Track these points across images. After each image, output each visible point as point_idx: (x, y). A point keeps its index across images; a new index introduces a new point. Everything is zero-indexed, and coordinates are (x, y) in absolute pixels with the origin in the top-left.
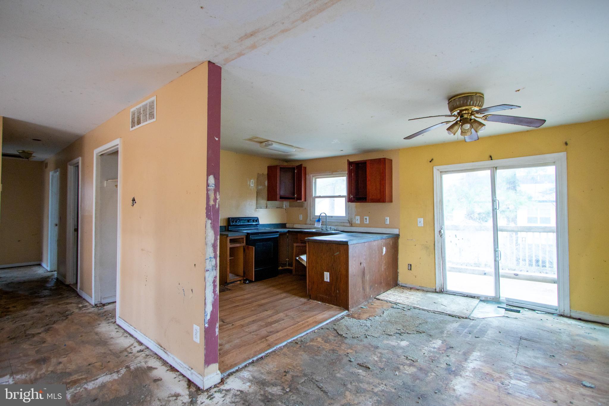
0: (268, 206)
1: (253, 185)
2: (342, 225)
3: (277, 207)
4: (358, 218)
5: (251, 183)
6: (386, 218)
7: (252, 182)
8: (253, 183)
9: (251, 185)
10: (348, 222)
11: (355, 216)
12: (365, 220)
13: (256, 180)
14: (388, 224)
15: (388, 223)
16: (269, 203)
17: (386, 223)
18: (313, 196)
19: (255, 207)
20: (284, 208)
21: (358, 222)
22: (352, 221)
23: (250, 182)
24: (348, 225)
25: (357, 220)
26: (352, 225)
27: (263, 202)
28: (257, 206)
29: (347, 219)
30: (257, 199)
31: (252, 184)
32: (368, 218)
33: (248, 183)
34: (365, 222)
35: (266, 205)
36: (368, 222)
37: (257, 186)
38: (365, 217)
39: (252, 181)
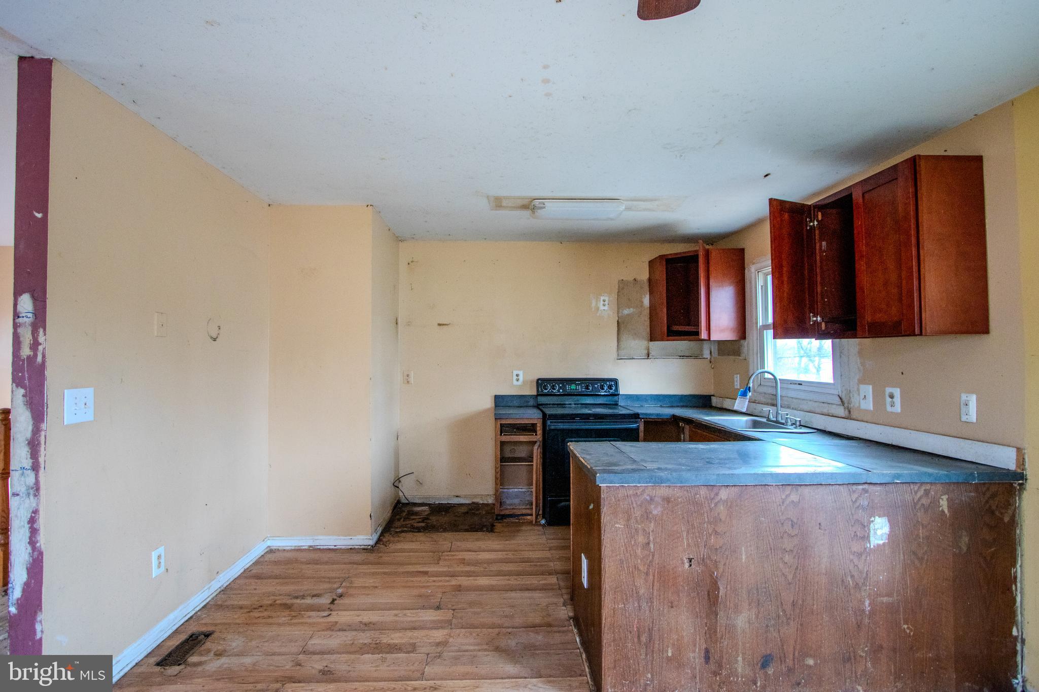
0: (652, 353)
1: (606, 308)
2: (825, 411)
3: (682, 357)
4: (868, 390)
5: (602, 302)
6: (964, 397)
7: (604, 301)
8: (606, 303)
9: (602, 308)
10: (840, 403)
11: (858, 385)
12: (888, 400)
13: (615, 296)
14: (975, 421)
15: (973, 417)
16: (656, 346)
17: (964, 418)
18: (760, 323)
19: (615, 355)
20: (705, 357)
21: (868, 405)
22: (849, 403)
23: (598, 300)
24: (841, 411)
25: (865, 397)
26: (850, 412)
27: (638, 345)
28: (618, 355)
29: (836, 392)
30: (618, 338)
31: (604, 305)
32: (897, 392)
33: (594, 304)
34: (889, 409)
35: (646, 352)
36: (898, 408)
37: (618, 308)
38: (889, 390)
39: (602, 298)
